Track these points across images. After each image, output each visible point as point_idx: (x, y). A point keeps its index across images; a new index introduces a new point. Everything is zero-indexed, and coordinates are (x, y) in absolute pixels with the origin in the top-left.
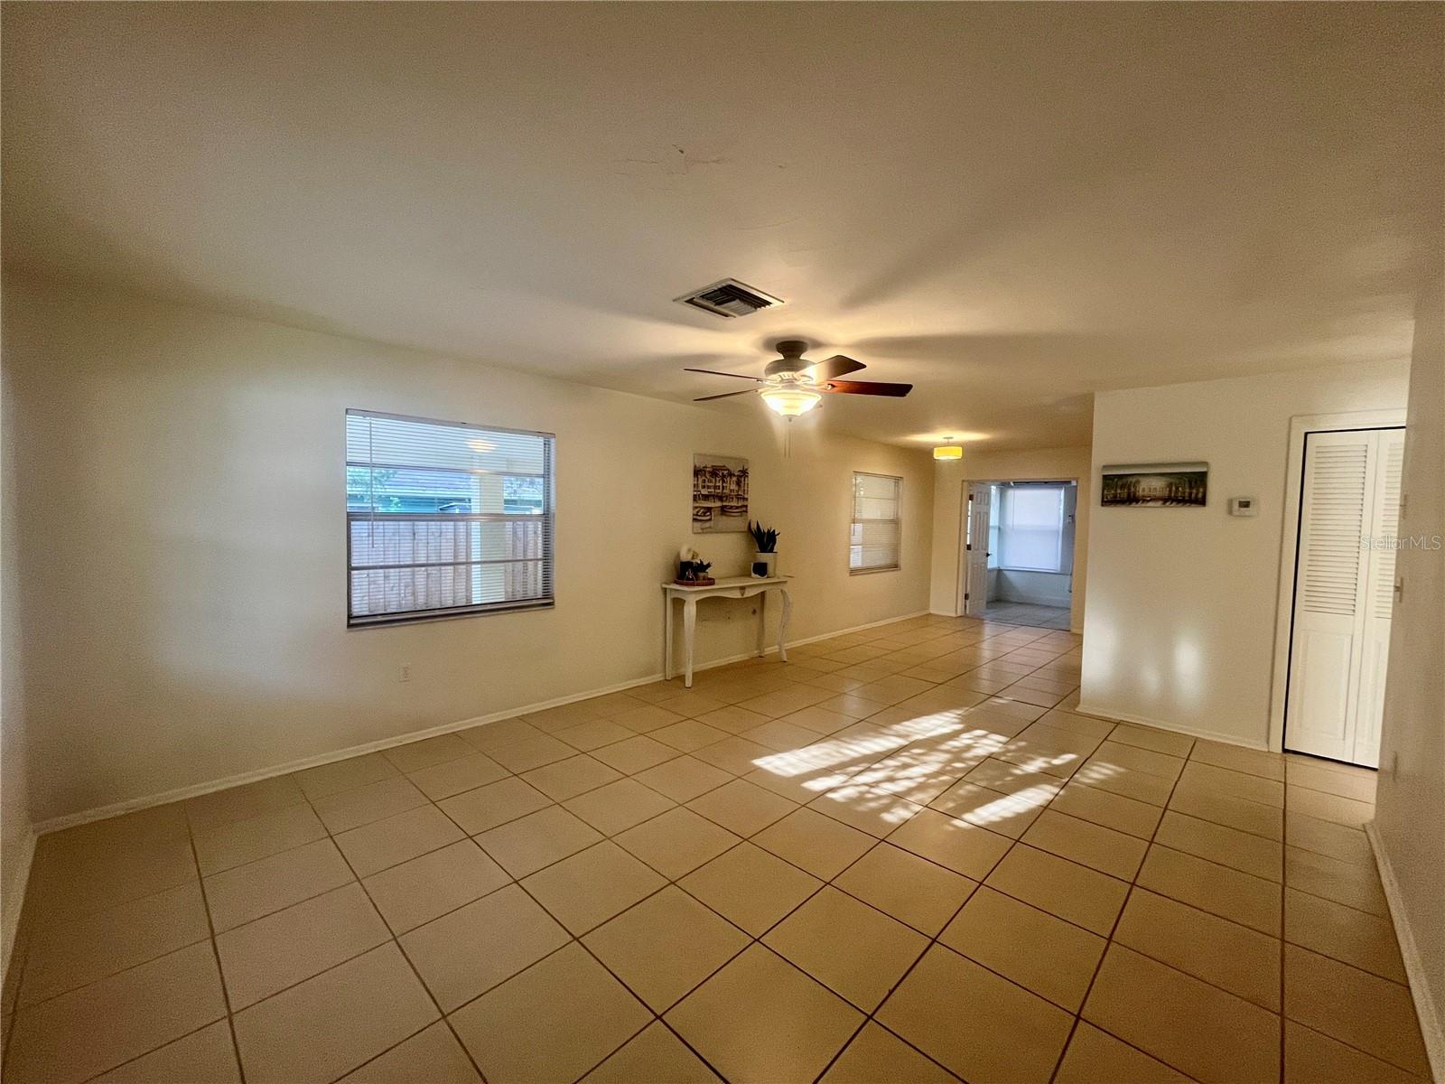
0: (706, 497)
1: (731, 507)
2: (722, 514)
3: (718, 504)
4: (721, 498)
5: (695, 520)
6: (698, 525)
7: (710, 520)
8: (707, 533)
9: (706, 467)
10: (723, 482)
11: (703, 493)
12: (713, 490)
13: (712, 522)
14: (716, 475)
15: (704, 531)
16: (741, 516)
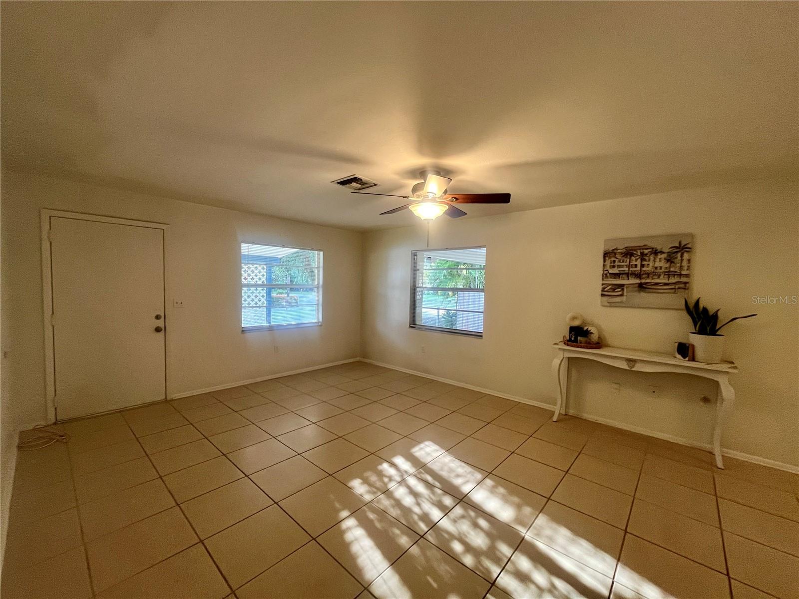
0: (616, 276)
1: (657, 284)
2: (639, 291)
3: (638, 281)
4: (638, 276)
5: (603, 295)
6: (605, 299)
7: (622, 295)
8: (614, 306)
9: (617, 249)
10: (642, 260)
11: (610, 272)
12: (627, 269)
13: (624, 298)
14: (632, 255)
15: (611, 305)
16: (675, 293)
